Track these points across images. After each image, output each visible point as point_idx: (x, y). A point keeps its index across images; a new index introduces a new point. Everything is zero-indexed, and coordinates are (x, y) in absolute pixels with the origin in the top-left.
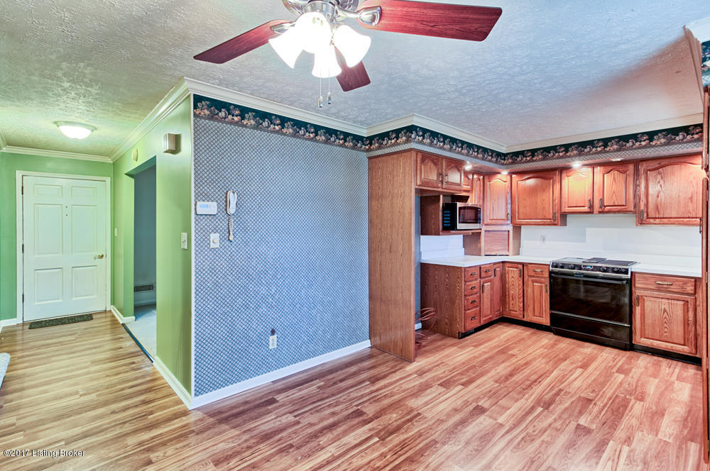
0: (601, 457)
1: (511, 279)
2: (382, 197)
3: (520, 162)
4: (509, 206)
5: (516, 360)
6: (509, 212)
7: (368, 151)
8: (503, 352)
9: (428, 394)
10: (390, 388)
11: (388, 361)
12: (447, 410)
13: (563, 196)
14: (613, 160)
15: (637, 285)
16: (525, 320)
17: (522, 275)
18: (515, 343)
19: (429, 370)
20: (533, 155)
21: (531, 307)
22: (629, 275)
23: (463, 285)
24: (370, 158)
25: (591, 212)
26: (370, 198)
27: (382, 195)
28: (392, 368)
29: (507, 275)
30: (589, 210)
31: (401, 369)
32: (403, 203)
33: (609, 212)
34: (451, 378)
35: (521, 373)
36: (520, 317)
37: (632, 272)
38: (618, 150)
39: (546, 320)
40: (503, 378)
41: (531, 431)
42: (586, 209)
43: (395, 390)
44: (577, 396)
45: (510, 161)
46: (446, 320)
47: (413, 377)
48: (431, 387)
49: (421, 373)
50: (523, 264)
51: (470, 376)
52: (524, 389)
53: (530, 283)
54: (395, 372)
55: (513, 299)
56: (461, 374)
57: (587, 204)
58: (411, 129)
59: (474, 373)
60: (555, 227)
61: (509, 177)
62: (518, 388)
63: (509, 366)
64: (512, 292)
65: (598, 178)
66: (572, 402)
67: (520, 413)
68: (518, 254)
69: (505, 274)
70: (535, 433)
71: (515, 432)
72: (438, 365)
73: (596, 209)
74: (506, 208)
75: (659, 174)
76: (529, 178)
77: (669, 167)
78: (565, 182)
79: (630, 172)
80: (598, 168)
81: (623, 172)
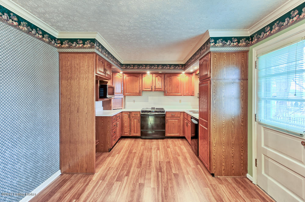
0: (187, 183)
1: (125, 119)
2: (71, 78)
3: (129, 69)
4: (122, 87)
5: (137, 154)
6: (122, 90)
7: (58, 48)
8: (130, 152)
9: (115, 189)
10: (91, 197)
11: (79, 179)
12: (129, 194)
13: (143, 84)
14: (159, 72)
15: (167, 116)
16: (130, 135)
17: (129, 117)
18: (132, 147)
19: (106, 175)
20: (134, 67)
21: (133, 130)
22: (165, 113)
23: (111, 125)
24: (60, 53)
25: (152, 91)
26: (61, 79)
27: (71, 77)
28: (84, 183)
29: (123, 118)
30: (151, 90)
31: (90, 181)
32: (88, 83)
33: (157, 91)
34: (119, 174)
35: (143, 160)
36: (129, 135)
37: (166, 112)
38: (162, 69)
39: (139, 134)
40: (139, 165)
41: (164, 185)
42: (150, 89)
43: (95, 197)
44: (165, 162)
45: (125, 67)
46: (102, 144)
47: (100, 183)
48: (113, 184)
49: (103, 178)
50: (130, 112)
51: (126, 169)
52: (149, 167)
53: (133, 120)
54: (87, 184)
55: (126, 128)
56: (122, 170)
57: (151, 88)
58: (93, 41)
59: (127, 167)
60: (139, 96)
61: (122, 75)
62: (147, 167)
63: (137, 158)
64: (126, 125)
65: (154, 78)
66: (166, 165)
67: (156, 178)
68: (125, 108)
69: (123, 117)
70: (166, 185)
71: (160, 189)
72: (108, 170)
73: (153, 89)
74: (121, 88)
75: (170, 78)
76: (130, 76)
77: (172, 77)
78: (143, 79)
79: (163, 77)
80: (154, 75)
81: (161, 77)
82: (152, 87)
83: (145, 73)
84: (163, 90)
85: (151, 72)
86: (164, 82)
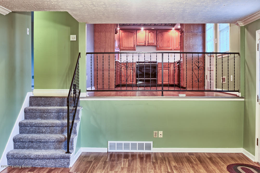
1: (122, 69)
13: (137, 39)
15: (159, 66)
21: (129, 79)
25: (145, 45)
27: (101, 31)
33: (150, 45)
36: (126, 83)
37: (158, 63)
38: (154, 25)
39: (134, 83)
45: (122, 24)
53: (129, 70)
55: (123, 77)
64: (123, 74)
65: (147, 34)
73: (147, 44)
74: (118, 43)
75: (162, 34)
76: (126, 32)
77: (164, 33)
78: (138, 34)
79: (155, 33)
80: (147, 31)
81: (153, 33)
82: (145, 41)
83: (140, 29)
84: (155, 44)
85: (145, 28)
86: (157, 37)
